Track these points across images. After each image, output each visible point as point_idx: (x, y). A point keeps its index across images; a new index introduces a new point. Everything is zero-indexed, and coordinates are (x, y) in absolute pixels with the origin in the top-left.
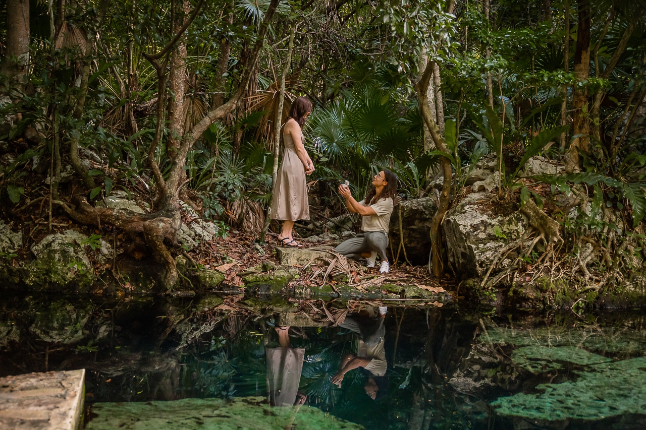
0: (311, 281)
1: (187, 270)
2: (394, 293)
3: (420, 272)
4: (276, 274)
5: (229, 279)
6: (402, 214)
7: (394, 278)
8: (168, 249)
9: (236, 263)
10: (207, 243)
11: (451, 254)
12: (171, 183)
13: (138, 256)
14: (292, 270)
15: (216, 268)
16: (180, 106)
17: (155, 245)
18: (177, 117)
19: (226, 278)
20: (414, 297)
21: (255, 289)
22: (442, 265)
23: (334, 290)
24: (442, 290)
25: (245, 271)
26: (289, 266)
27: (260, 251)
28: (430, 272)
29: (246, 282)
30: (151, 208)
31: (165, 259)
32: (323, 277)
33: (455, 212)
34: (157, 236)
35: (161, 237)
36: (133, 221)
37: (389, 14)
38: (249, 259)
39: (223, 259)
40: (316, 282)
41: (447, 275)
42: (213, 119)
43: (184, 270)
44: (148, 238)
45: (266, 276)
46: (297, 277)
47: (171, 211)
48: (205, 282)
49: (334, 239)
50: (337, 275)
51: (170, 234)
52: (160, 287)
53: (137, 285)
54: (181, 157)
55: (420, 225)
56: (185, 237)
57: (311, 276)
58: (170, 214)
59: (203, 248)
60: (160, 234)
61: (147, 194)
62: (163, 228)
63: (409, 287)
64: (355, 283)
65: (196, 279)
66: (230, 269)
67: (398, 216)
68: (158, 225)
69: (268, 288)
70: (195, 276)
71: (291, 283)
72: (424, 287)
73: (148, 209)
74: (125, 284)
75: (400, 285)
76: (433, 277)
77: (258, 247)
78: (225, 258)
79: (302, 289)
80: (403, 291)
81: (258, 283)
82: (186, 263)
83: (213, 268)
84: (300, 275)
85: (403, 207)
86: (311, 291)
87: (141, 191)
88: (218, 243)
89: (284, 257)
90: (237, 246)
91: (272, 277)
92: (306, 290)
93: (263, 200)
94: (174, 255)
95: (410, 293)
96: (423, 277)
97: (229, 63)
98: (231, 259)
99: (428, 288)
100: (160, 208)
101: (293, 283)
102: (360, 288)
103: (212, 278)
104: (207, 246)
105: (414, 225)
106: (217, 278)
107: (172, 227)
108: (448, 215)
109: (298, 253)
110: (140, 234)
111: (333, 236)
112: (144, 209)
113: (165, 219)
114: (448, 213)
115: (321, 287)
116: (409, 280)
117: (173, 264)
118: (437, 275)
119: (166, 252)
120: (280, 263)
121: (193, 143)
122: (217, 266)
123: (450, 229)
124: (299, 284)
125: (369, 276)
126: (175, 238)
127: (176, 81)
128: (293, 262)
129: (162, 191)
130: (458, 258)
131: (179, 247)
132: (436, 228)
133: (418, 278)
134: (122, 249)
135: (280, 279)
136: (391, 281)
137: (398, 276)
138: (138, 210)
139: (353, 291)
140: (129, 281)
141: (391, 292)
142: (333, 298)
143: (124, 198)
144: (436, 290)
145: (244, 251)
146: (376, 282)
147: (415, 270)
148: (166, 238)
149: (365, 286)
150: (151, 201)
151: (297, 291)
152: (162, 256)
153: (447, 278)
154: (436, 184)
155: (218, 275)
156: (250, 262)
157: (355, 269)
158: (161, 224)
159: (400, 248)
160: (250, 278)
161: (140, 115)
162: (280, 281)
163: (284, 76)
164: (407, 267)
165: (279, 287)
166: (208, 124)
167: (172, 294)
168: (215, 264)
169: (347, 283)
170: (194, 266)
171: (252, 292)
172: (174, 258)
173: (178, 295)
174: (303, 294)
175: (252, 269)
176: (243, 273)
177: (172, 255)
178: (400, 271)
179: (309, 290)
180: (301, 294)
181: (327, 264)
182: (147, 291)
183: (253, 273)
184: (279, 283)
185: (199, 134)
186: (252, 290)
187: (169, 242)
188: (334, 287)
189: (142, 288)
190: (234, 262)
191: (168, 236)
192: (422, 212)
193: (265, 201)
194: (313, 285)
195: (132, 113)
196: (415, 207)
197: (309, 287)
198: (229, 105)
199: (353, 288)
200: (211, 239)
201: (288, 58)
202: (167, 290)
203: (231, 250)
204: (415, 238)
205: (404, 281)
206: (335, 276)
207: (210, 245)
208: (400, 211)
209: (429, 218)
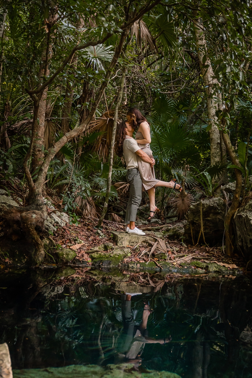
0: (140, 258)
1: (50, 249)
2: (200, 268)
3: (217, 252)
4: (115, 253)
5: (80, 255)
6: (203, 209)
7: (199, 256)
8: (38, 234)
9: (84, 243)
10: (62, 228)
11: (240, 240)
12: (39, 184)
13: (14, 238)
14: (126, 250)
15: (71, 247)
16: (42, 128)
17: (29, 231)
18: (40, 135)
19: (78, 255)
20: (215, 272)
21: (100, 263)
22: (233, 247)
23: (157, 265)
24: (235, 267)
25: (91, 250)
26: (123, 247)
27: (101, 234)
28: (224, 253)
29: (93, 258)
30: (23, 202)
31: (35, 241)
32: (148, 255)
33: (244, 209)
34: (31, 224)
35: (34, 225)
36: (12, 212)
37: (230, 65)
38: (93, 241)
39: (75, 240)
40: (144, 259)
41: (236, 255)
42: (69, 138)
43: (48, 248)
44: (24, 226)
45: (107, 254)
46: (129, 255)
47: (40, 205)
48: (63, 258)
49: (145, 224)
50: (158, 254)
51: (40, 223)
52: (31, 262)
53: (14, 260)
54: (46, 165)
55: (213, 217)
56: (48, 224)
57: (140, 254)
58: (39, 207)
59: (61, 232)
60: (33, 222)
61: (19, 191)
62: (35, 218)
63: (211, 263)
64: (171, 260)
65: (57, 255)
66: (80, 248)
67: (200, 210)
68: (32, 216)
69: (109, 263)
70: (55, 253)
71: (126, 260)
72: (222, 264)
73: (22, 203)
74: (5, 259)
75: (204, 262)
76: (227, 257)
77: (99, 232)
78: (76, 240)
79: (134, 264)
80: (207, 267)
81: (102, 259)
82: (49, 243)
83: (68, 247)
84: (131, 253)
85: (203, 204)
86: (141, 266)
87: (16, 189)
88: (70, 228)
89: (120, 240)
90: (83, 231)
91: (112, 255)
92: (136, 265)
93: (100, 197)
94: (42, 238)
95: (212, 268)
96: (220, 256)
97: (73, 97)
98: (81, 240)
99: (225, 264)
100: (31, 202)
101: (127, 259)
102: (175, 263)
103: (68, 255)
104: (63, 230)
105: (209, 217)
106: (71, 255)
107: (41, 217)
108: (239, 212)
109: (130, 237)
110: (17, 222)
111: (144, 222)
112: (18, 203)
113: (37, 211)
114: (239, 210)
115: (147, 263)
116: (210, 259)
117: (42, 245)
118: (229, 255)
119: (37, 236)
120: (117, 245)
121: (54, 155)
122: (71, 246)
123: (242, 222)
124: (131, 261)
125: (181, 255)
126: (44, 225)
127: (40, 109)
128: (126, 243)
129: (32, 190)
130: (246, 243)
131: (46, 232)
132: (229, 221)
133: (216, 257)
134: (3, 233)
135: (117, 256)
136: (197, 259)
137: (201, 255)
138: (14, 204)
139: (171, 267)
140: (8, 257)
141: (198, 267)
142: (156, 272)
143: (4, 194)
144: (231, 266)
145: (89, 234)
146: (186, 259)
147: (212, 251)
148: (37, 226)
149: (179, 262)
150: (23, 197)
151: (130, 266)
152: (34, 239)
153: (236, 257)
154: (226, 188)
155: (72, 253)
156: (95, 243)
157: (170, 249)
158: (34, 216)
159: (200, 234)
160: (95, 255)
161: (12, 133)
162: (117, 258)
163: (117, 108)
164: (207, 248)
165: (117, 263)
166: (65, 141)
167: (40, 267)
168: (69, 244)
169: (165, 260)
170: (54, 246)
171: (98, 266)
172: (42, 240)
173: (45, 268)
174: (134, 268)
175: (96, 249)
176: (90, 251)
177: (41, 239)
178: (202, 251)
179: (139, 265)
180: (133, 268)
181: (151, 246)
182: (21, 264)
183: (97, 251)
184: (117, 259)
185: (59, 149)
186: (97, 264)
187: (39, 229)
188: (157, 263)
189: (17, 262)
190: (83, 243)
191: (38, 224)
192: (216, 208)
193: (101, 198)
194: (141, 261)
195: (6, 132)
196: (212, 204)
197: (139, 262)
198: (81, 128)
199: (170, 264)
200: (65, 225)
201: (120, 95)
202: (37, 264)
203: (80, 233)
204: (209, 226)
205: (207, 259)
206: (157, 255)
207: (65, 230)
208: (201, 207)
209: (220, 212)
